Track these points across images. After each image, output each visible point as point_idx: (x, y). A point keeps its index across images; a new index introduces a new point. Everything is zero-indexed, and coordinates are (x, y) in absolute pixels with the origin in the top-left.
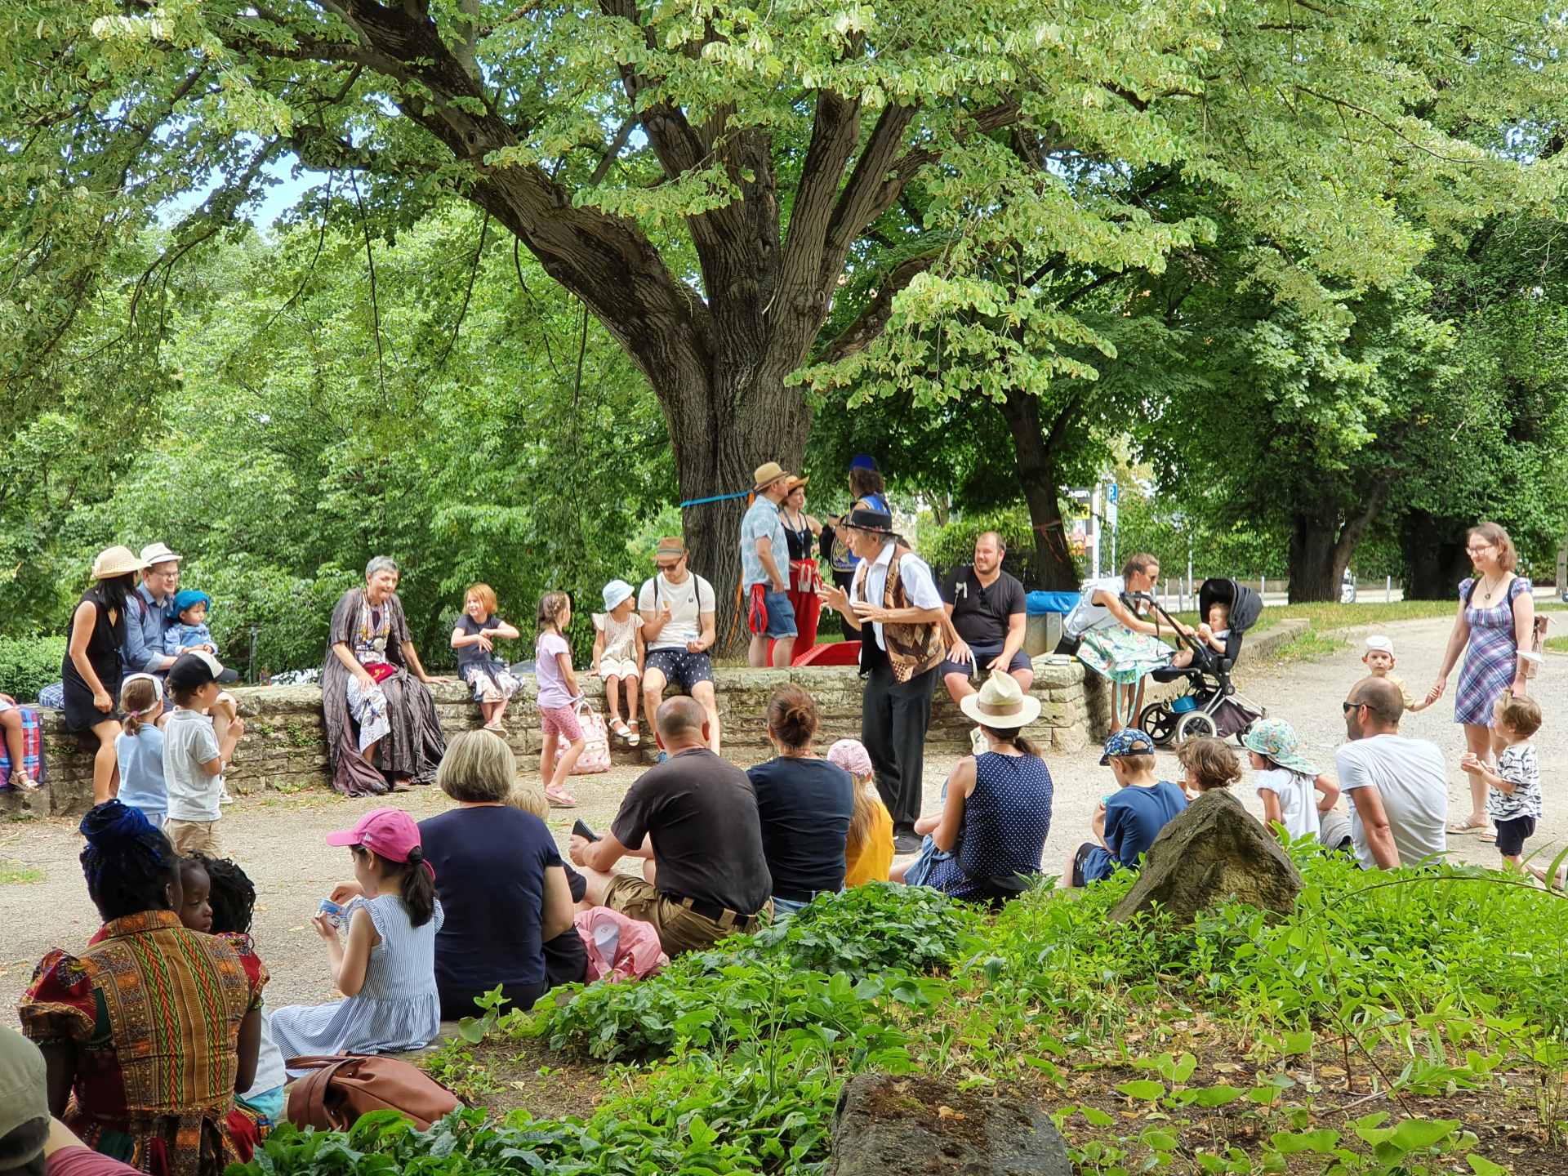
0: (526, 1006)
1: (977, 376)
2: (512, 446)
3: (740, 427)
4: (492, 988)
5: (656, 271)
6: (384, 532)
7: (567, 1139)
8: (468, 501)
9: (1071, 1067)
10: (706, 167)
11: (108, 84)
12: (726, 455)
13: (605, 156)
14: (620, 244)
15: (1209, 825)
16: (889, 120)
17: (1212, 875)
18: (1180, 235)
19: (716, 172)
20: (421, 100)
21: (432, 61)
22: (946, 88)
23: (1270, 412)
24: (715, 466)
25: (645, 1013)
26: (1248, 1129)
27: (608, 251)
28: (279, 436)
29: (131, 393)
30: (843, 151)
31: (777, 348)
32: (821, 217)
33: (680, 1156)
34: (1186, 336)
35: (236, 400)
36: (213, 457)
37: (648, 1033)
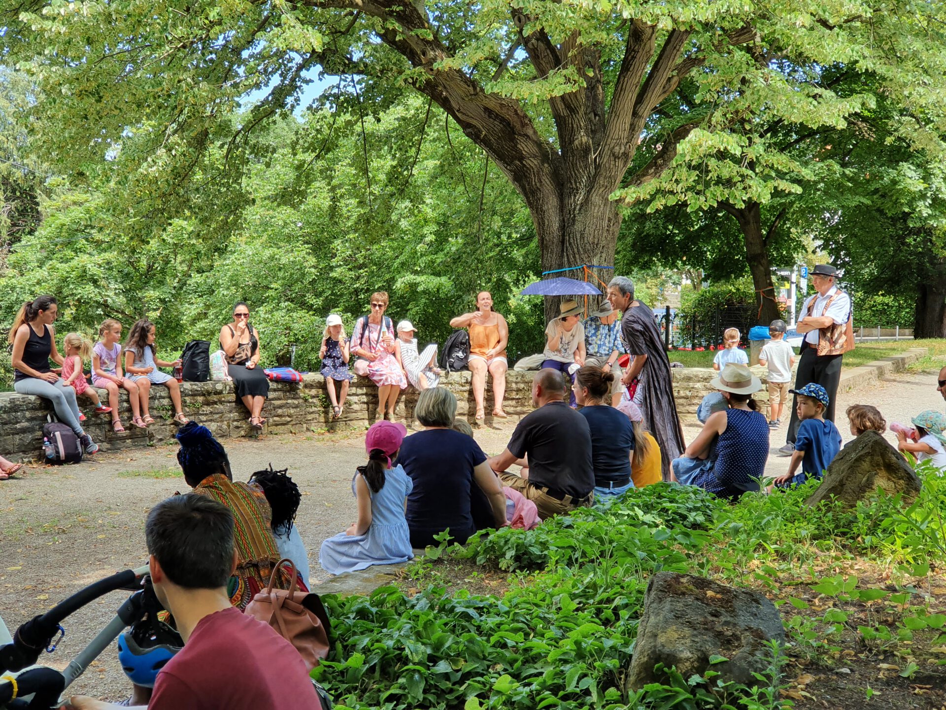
0: (463, 543)
1: (726, 191)
2: (441, 240)
3: (578, 227)
4: (443, 531)
5: (530, 132)
6: (368, 290)
7: (491, 605)
8: (416, 273)
9: (781, 583)
10: (565, 67)
11: (220, 23)
12: (570, 244)
13: (501, 65)
14: (509, 116)
15: (866, 451)
16: (673, 39)
17: (868, 480)
18: (853, 105)
19: (571, 71)
20: (394, 32)
21: (401, 8)
22: (710, 17)
23: (905, 221)
24: (563, 251)
25: (531, 546)
26: (889, 619)
27: (503, 120)
28: (309, 234)
29: (226, 206)
30: (645, 59)
31: (602, 178)
32: (630, 97)
33: (555, 617)
34: (853, 172)
35: (285, 213)
36: (271, 246)
37: (532, 557)
